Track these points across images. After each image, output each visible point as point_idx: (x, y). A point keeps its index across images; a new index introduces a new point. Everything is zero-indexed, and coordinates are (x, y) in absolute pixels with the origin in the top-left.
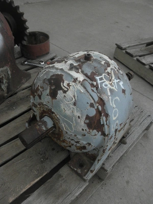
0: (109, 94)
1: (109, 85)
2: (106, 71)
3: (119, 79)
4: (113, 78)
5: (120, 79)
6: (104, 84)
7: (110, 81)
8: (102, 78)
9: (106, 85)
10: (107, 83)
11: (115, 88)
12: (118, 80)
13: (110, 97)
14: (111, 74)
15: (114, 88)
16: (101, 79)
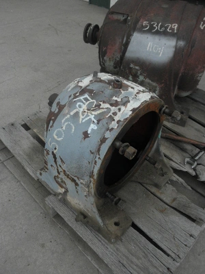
0: (72, 113)
1: (81, 110)
2: (101, 103)
3: (99, 121)
4: (93, 113)
5: (98, 123)
6: (81, 104)
7: (88, 110)
8: (89, 100)
9: (80, 106)
10: (84, 107)
11: (83, 119)
12: (95, 121)
13: (69, 116)
14: (100, 108)
15: (81, 117)
16: (86, 100)
